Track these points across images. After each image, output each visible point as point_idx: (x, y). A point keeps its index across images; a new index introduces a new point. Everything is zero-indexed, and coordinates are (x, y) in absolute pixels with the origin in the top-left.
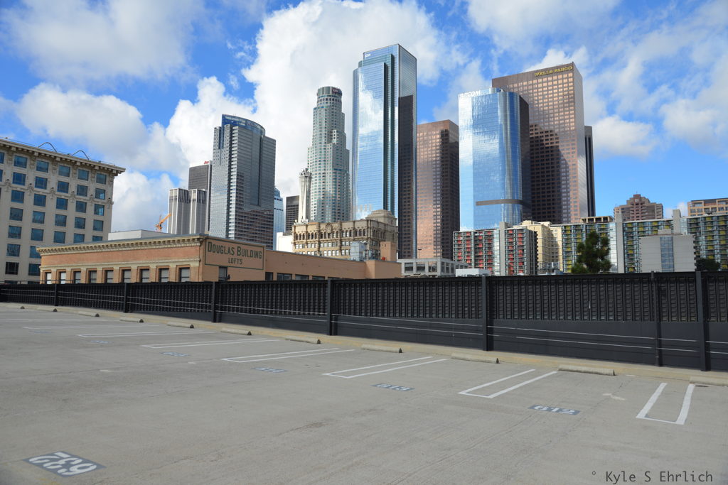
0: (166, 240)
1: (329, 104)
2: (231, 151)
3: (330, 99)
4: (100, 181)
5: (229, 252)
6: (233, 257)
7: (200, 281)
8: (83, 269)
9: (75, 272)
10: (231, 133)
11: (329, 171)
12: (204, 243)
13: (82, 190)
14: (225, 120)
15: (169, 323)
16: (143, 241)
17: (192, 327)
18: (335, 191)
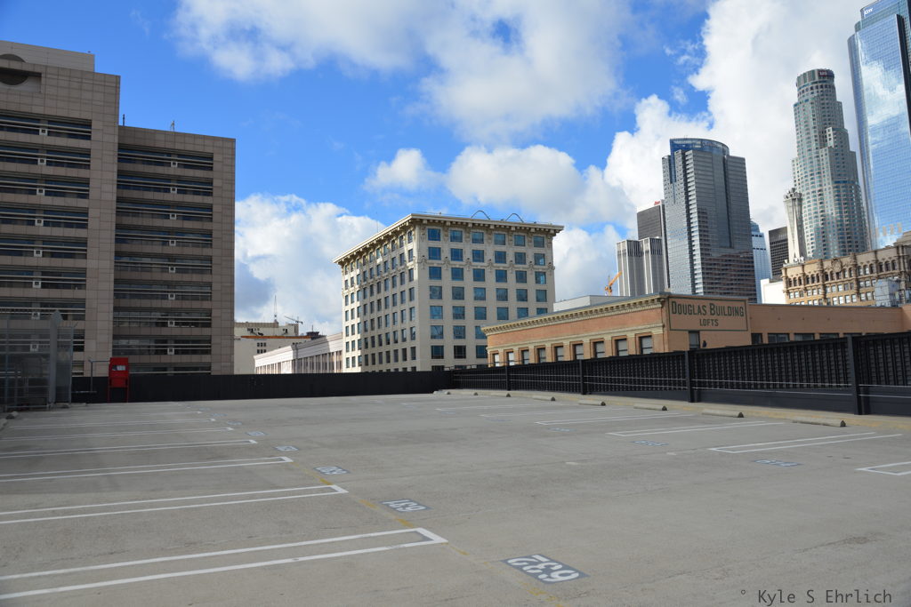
0: (620, 304)
1: (816, 94)
2: (686, 183)
3: (817, 87)
4: (539, 244)
5: (700, 311)
6: (706, 317)
7: (667, 351)
8: (531, 347)
9: (523, 352)
10: (684, 161)
11: (827, 187)
12: (666, 304)
13: (520, 258)
14: (675, 145)
15: (636, 405)
16: (593, 309)
17: (664, 409)
18: (841, 212)
